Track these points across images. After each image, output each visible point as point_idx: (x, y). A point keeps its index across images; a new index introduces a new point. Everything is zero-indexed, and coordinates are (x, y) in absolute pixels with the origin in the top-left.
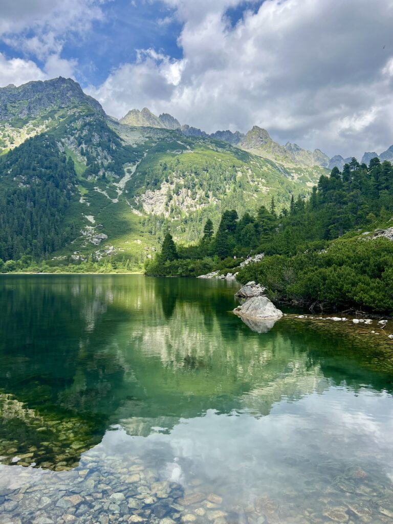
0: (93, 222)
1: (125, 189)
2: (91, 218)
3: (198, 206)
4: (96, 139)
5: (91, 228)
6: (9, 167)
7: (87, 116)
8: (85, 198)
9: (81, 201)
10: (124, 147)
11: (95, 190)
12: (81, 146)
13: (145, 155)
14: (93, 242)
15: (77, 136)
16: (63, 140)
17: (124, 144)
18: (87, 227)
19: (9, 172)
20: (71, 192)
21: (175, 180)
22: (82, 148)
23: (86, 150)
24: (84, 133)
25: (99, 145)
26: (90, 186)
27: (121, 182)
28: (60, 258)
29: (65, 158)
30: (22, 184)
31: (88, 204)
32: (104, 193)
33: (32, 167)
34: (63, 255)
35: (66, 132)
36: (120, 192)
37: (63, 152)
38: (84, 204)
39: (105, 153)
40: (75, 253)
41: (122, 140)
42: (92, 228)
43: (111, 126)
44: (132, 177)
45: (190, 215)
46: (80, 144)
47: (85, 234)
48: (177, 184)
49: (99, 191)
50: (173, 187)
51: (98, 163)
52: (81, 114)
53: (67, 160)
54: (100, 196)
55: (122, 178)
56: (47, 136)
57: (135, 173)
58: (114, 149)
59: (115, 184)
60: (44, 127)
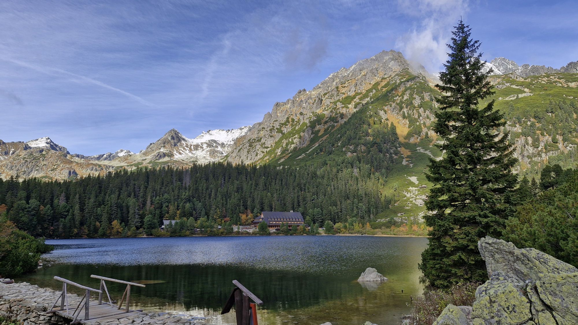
0: (417, 183)
2: (414, 179)
3: (543, 155)
4: (417, 102)
5: (414, 188)
7: (408, 81)
8: (408, 159)
9: (404, 163)
11: (418, 151)
12: (403, 110)
14: (417, 203)
15: (398, 102)
16: (386, 108)
18: (411, 188)
20: (393, 155)
22: (404, 112)
23: (408, 113)
24: (405, 97)
25: (420, 106)
26: (412, 148)
28: (383, 220)
29: (387, 125)
30: (349, 154)
32: (427, 152)
33: (358, 137)
34: (386, 217)
35: (388, 100)
37: (385, 119)
38: (407, 166)
39: (428, 112)
40: (399, 215)
42: (416, 188)
45: (532, 167)
46: (401, 108)
47: (408, 195)
49: (422, 151)
51: (420, 124)
52: (402, 80)
53: (390, 126)
54: (423, 156)
56: (371, 107)
60: (369, 99)
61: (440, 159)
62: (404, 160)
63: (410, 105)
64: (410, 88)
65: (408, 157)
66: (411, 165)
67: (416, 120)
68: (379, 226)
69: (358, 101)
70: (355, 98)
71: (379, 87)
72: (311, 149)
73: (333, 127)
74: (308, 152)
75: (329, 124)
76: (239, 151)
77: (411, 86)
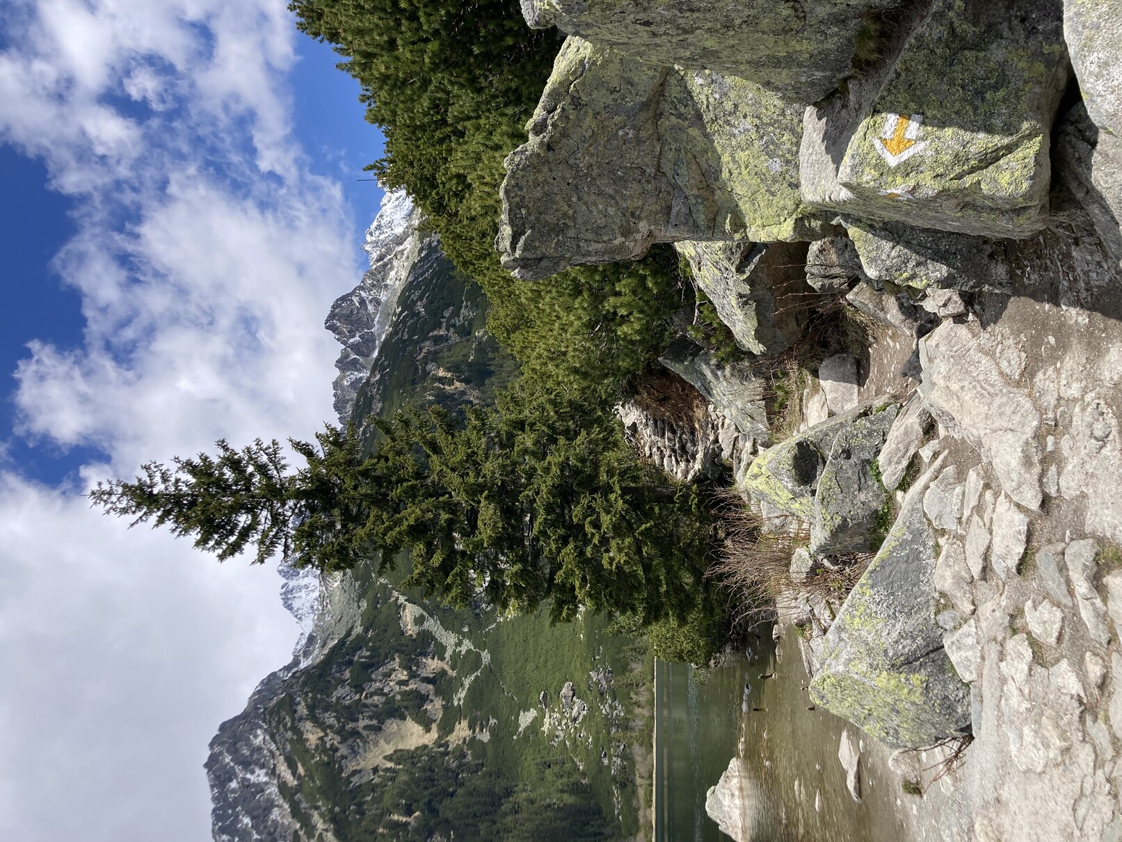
0: (532, 713)
1: (460, 632)
2: (526, 718)
4: (348, 695)
5: (547, 720)
8: (477, 728)
9: (485, 737)
10: (366, 630)
11: (461, 703)
12: (360, 730)
13: (383, 581)
14: (581, 717)
15: (337, 738)
16: (346, 772)
17: (359, 629)
18: (545, 728)
20: (465, 761)
22: (366, 728)
23: (371, 718)
24: (332, 720)
26: (452, 715)
27: (443, 641)
28: (617, 801)
29: (388, 769)
32: (467, 682)
34: (610, 793)
36: (467, 645)
38: (493, 732)
39: (376, 673)
40: (606, 762)
42: (547, 716)
44: (432, 615)
47: (562, 736)
53: (392, 765)
54: (475, 692)
60: (315, 812)
61: (486, 657)
62: (478, 737)
63: (351, 713)
64: (312, 708)
65: (471, 727)
66: (493, 721)
67: (390, 701)
68: (632, 812)
71: (293, 782)
77: (308, 706)
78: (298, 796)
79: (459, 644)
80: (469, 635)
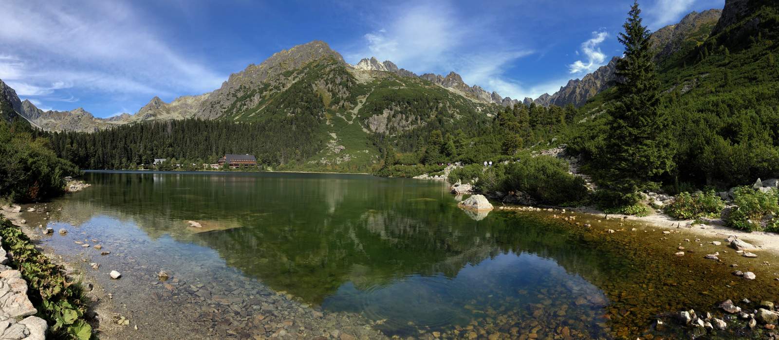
0: (335, 137)
1: (358, 114)
2: (334, 135)
3: (410, 126)
4: (338, 81)
5: (333, 141)
6: (281, 104)
7: (333, 65)
8: (330, 121)
9: (328, 123)
10: (358, 85)
11: (337, 116)
12: (328, 85)
13: (373, 90)
14: (335, 151)
15: (325, 79)
16: (316, 82)
17: (357, 83)
18: (331, 141)
19: (282, 106)
20: (321, 118)
21: (394, 108)
22: (329, 87)
23: (332, 88)
24: (330, 76)
25: (340, 84)
26: (333, 113)
27: (355, 109)
28: (313, 162)
29: (317, 95)
30: (289, 114)
31: (332, 125)
32: (343, 117)
33: (296, 102)
34: (315, 160)
35: (318, 76)
36: (354, 117)
37: (316, 91)
38: (330, 125)
39: (345, 89)
40: (323, 159)
41: (356, 80)
43: (349, 71)
44: (363, 105)
45: (404, 133)
46: (327, 84)
47: (329, 146)
48: (395, 110)
49: (340, 116)
50: (392, 113)
51: (339, 96)
52: (329, 63)
53: (319, 96)
54: (341, 120)
55: (355, 106)
56: (306, 80)
57: (365, 103)
58: (351, 86)
59: (351, 111)
60: (304, 74)
61: (351, 123)
62: (328, 121)
63: (333, 82)
64: (334, 70)
65: (330, 119)
67: (337, 94)
69: (296, 75)
70: (293, 73)
71: (312, 67)
72: (260, 110)
73: (277, 93)
74: (257, 112)
75: (273, 92)
76: (203, 111)
77: (334, 68)
78: (308, 69)
79: (354, 114)
80: (357, 117)
